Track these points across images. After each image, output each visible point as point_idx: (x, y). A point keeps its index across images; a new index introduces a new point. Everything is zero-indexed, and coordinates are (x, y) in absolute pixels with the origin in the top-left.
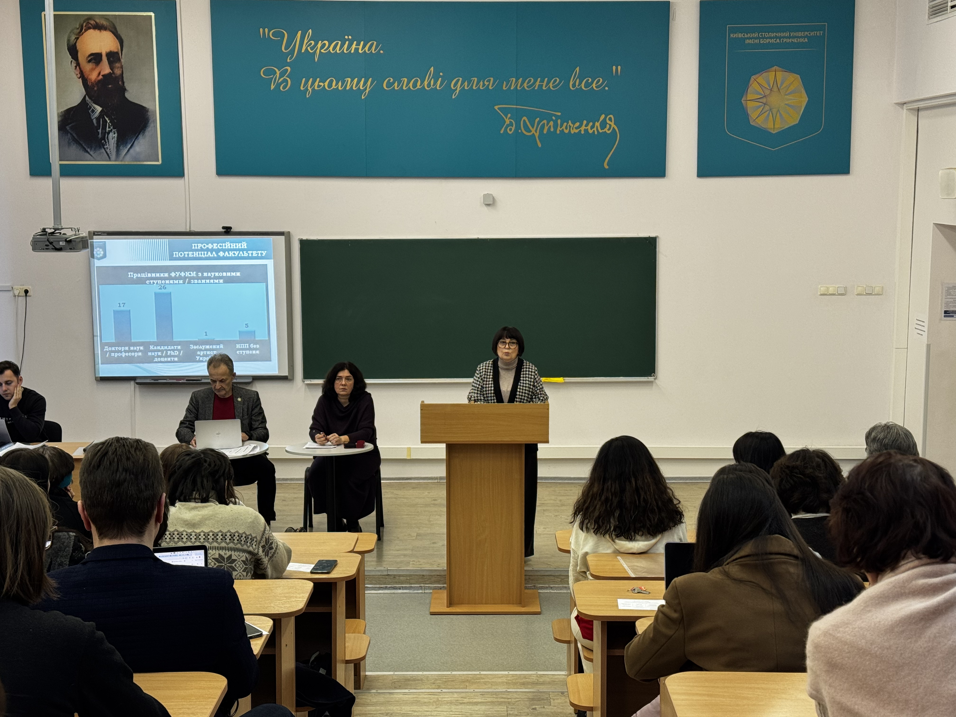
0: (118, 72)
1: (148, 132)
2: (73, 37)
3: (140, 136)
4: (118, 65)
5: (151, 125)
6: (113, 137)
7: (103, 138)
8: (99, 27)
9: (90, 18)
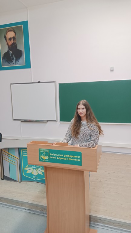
0: (15, 42)
1: (22, 57)
2: (5, 34)
3: (21, 58)
4: (15, 40)
5: (23, 55)
6: (14, 59)
7: (12, 60)
8: (11, 31)
9: (9, 28)
